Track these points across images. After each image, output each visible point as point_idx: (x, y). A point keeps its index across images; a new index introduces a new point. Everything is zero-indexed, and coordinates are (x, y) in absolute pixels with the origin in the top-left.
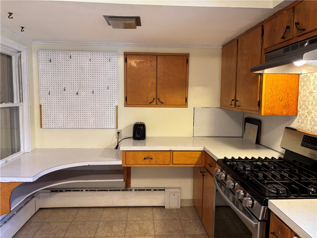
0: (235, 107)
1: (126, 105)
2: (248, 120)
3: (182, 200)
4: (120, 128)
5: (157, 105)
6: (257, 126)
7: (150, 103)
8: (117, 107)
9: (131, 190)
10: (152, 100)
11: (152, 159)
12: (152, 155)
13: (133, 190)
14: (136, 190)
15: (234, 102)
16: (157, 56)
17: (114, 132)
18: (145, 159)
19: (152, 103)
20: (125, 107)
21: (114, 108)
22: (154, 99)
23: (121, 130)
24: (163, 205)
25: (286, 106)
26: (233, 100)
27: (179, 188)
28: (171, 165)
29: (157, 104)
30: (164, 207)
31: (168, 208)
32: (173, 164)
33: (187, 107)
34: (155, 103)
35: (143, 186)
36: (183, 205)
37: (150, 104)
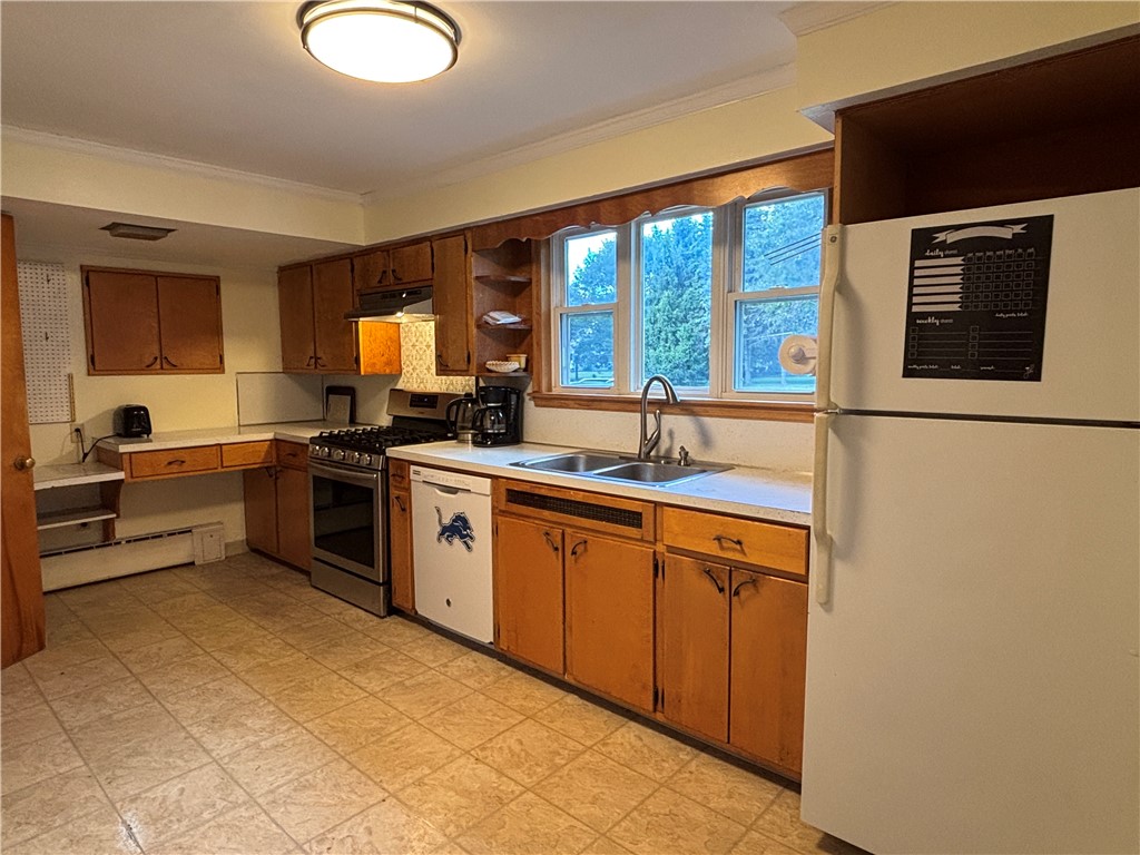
0: (316, 367)
1: (91, 372)
2: (332, 390)
3: (227, 545)
4: (79, 421)
5: (162, 371)
6: (349, 398)
7: (148, 366)
8: (70, 377)
9: (119, 543)
10: (152, 359)
11: (183, 462)
12: (185, 456)
13: (123, 542)
14: (128, 542)
15: (313, 360)
16: (156, 277)
17: (67, 429)
18: (170, 463)
19: (153, 367)
20: (89, 375)
21: (63, 378)
22: (156, 358)
23: (83, 425)
24: (190, 560)
25: (389, 363)
26: (311, 358)
27: (219, 523)
28: (220, 470)
29: (162, 368)
30: (193, 563)
31: (202, 562)
32: (223, 467)
33: (223, 372)
34: (159, 367)
35: (143, 533)
36: (229, 554)
37: (147, 369)
